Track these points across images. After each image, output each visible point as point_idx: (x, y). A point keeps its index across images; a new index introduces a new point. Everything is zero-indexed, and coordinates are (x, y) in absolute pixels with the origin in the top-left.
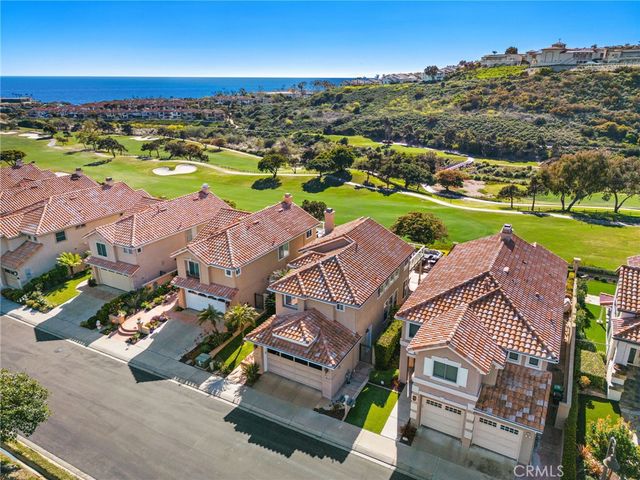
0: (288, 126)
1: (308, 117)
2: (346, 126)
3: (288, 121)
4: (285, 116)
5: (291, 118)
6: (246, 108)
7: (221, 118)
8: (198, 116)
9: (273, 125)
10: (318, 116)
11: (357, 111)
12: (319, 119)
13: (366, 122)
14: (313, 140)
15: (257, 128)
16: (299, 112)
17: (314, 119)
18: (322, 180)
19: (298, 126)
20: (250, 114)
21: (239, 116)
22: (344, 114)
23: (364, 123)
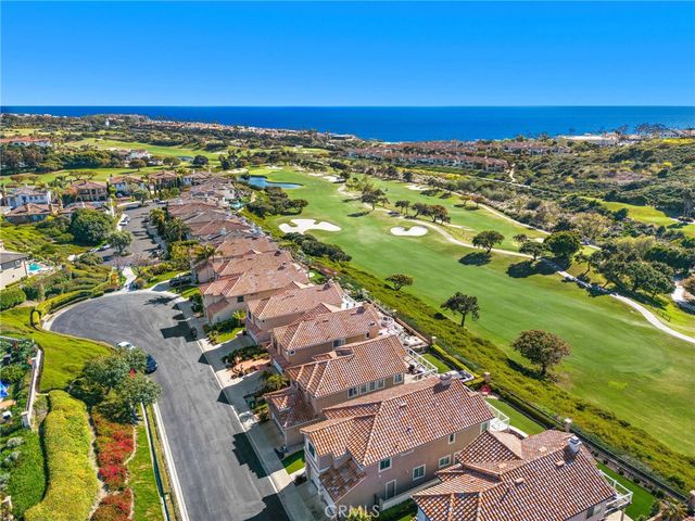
0: (568, 185)
1: (595, 177)
2: (638, 193)
3: (570, 179)
4: (569, 173)
5: (575, 176)
6: (533, 159)
7: (502, 169)
8: (479, 166)
9: (551, 182)
10: (609, 176)
11: (663, 174)
12: (608, 180)
13: (668, 191)
14: (586, 206)
15: (533, 184)
16: (587, 170)
17: (603, 180)
18: (533, 265)
19: (579, 186)
20: (535, 165)
21: (522, 167)
22: (645, 175)
23: (664, 191)
